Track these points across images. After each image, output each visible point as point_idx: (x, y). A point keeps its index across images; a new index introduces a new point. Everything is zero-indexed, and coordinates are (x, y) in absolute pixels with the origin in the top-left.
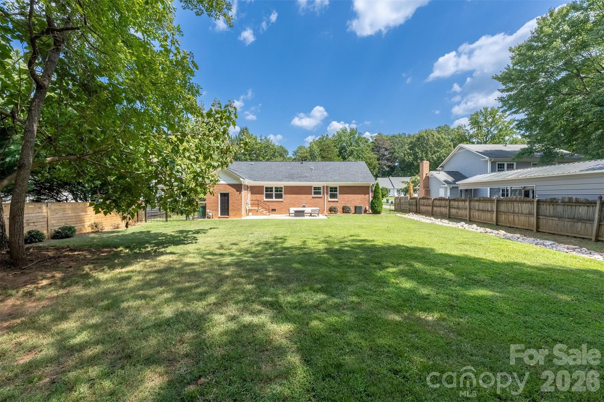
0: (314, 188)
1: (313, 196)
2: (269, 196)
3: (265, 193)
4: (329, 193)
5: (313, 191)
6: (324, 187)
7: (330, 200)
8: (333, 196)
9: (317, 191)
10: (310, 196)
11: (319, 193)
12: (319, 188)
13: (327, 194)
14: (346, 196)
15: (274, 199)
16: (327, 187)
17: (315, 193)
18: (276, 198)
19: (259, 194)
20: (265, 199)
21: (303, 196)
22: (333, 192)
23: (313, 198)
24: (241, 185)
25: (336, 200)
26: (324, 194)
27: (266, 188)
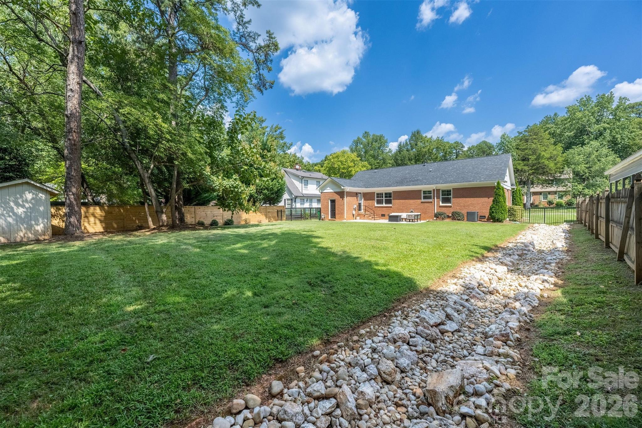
0: (424, 192)
1: (423, 200)
2: (379, 202)
3: (376, 199)
4: (441, 197)
5: (422, 195)
6: (434, 190)
7: (441, 204)
8: (446, 200)
9: (428, 195)
10: (418, 200)
11: (430, 198)
12: (430, 192)
13: (438, 198)
14: (462, 201)
15: (384, 205)
16: (438, 190)
17: (425, 198)
18: (386, 204)
19: (371, 200)
20: (376, 205)
21: (411, 201)
22: (446, 196)
23: (422, 202)
24: (343, 192)
25: (450, 205)
26: (434, 198)
27: (378, 194)
